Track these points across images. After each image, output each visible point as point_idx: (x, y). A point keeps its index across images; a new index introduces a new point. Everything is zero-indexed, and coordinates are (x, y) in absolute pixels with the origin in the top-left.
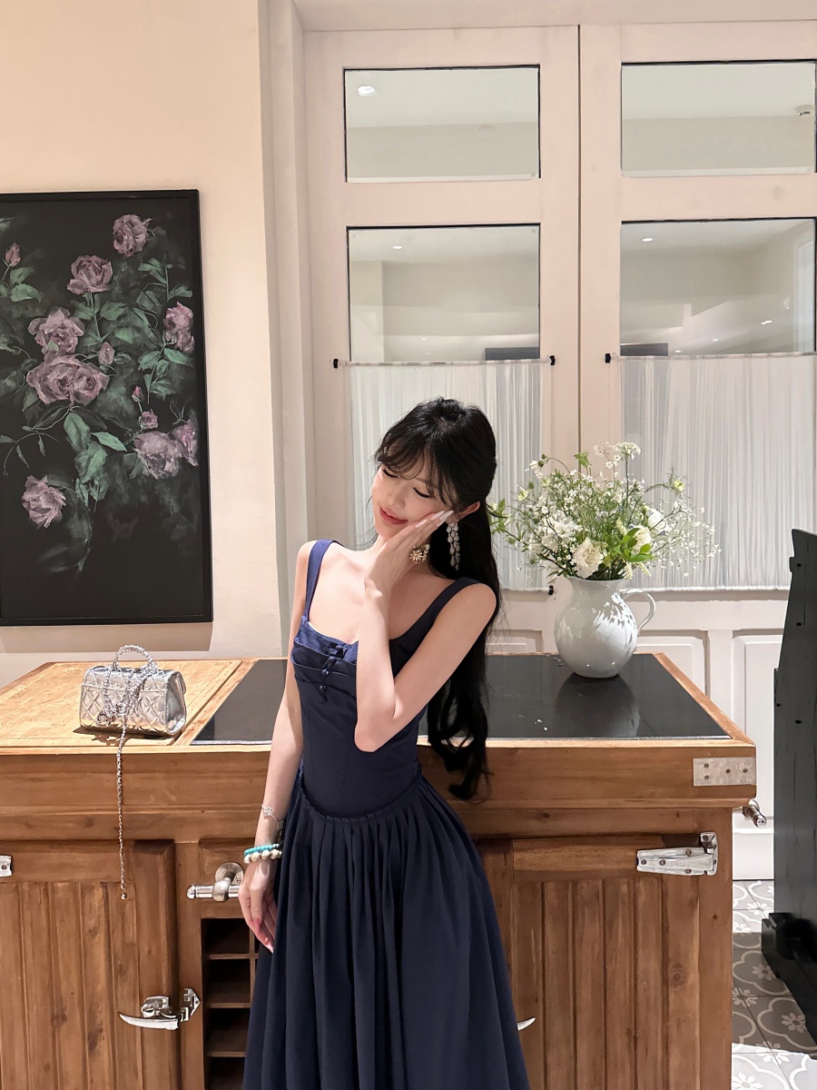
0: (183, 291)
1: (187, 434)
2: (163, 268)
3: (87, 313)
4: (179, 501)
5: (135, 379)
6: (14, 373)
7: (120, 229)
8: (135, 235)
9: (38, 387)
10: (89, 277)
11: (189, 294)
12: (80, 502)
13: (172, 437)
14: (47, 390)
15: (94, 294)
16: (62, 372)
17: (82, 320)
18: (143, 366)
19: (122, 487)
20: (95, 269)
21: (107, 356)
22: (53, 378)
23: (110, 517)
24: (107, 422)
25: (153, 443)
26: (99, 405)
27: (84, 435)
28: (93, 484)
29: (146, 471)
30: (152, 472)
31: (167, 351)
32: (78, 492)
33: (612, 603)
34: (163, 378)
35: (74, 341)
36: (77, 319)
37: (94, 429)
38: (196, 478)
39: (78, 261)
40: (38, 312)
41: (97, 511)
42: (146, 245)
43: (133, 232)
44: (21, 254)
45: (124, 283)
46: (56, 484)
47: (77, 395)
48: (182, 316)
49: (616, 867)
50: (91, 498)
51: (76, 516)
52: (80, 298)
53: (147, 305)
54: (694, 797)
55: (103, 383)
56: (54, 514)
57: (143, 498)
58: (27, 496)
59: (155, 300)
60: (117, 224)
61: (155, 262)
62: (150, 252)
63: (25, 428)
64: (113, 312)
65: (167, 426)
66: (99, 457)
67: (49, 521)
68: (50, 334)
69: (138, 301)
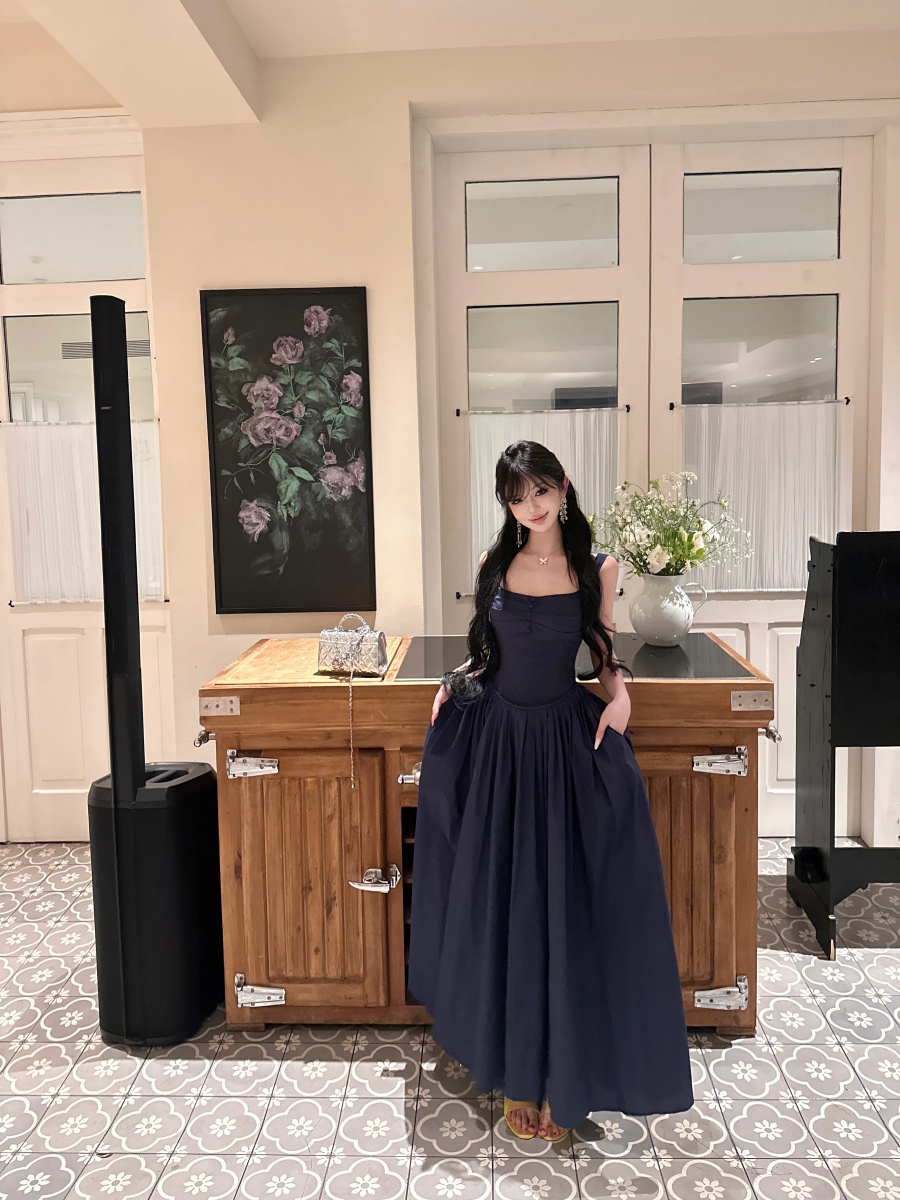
0: (355, 362)
1: (358, 468)
2: (341, 346)
3: (285, 379)
4: (351, 517)
5: (320, 428)
6: (232, 424)
7: (309, 316)
8: (320, 321)
9: (250, 434)
10: (286, 353)
11: (360, 365)
12: (281, 518)
13: (347, 471)
14: (256, 436)
15: (290, 365)
16: (267, 423)
17: (282, 385)
18: (326, 419)
19: (312, 508)
20: (290, 346)
21: (300, 411)
22: (260, 427)
23: (303, 529)
24: (300, 460)
25: (333, 475)
26: (294, 447)
27: (284, 469)
28: (290, 505)
29: (328, 496)
30: (332, 496)
31: (343, 407)
32: (279, 511)
33: (675, 592)
34: (341, 427)
35: (275, 400)
36: (278, 384)
37: (291, 465)
38: (364, 501)
39: (278, 341)
40: (249, 378)
41: (293, 525)
42: (328, 329)
43: (319, 319)
44: (236, 336)
45: (312, 357)
46: (264, 505)
47: (278, 440)
48: (354, 381)
49: (679, 768)
50: (288, 515)
51: (278, 529)
52: (280, 368)
53: (329, 373)
54: (731, 719)
55: (297, 431)
56: (262, 527)
57: (326, 515)
58: (242, 514)
59: (334, 369)
60: (307, 313)
61: (335, 341)
62: (331, 333)
63: (240, 464)
64: (304, 379)
65: (343, 462)
66: (295, 485)
67: (258, 532)
68: (258, 395)
69: (322, 370)
